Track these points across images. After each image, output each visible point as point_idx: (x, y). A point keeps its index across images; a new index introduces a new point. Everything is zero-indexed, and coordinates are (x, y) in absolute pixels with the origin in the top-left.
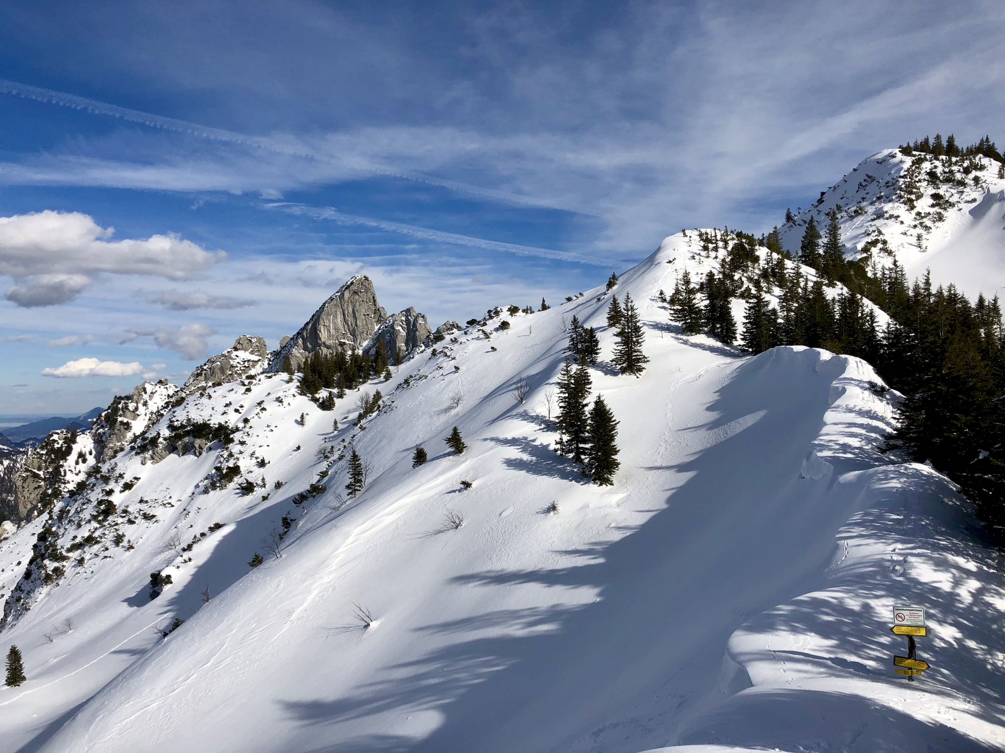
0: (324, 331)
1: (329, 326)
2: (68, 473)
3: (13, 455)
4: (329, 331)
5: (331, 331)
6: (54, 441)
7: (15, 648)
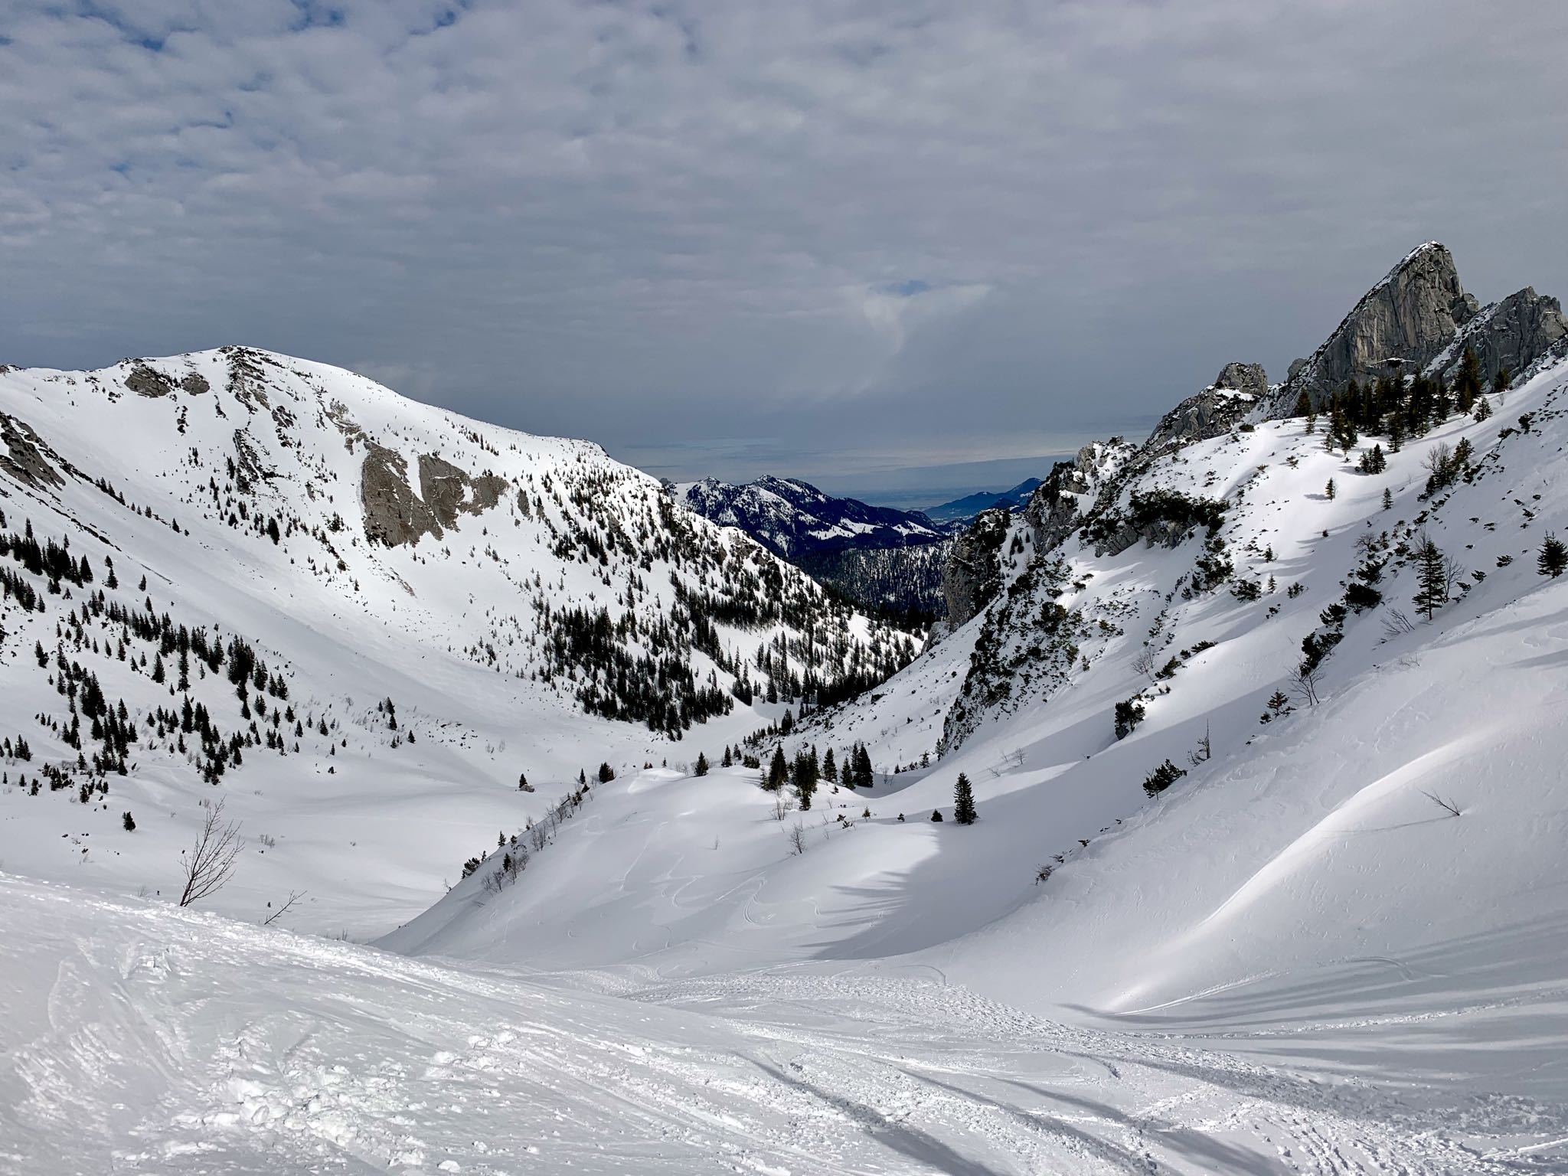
0: (1363, 346)
1: (1372, 337)
2: (1002, 565)
3: (939, 542)
4: (1370, 344)
5: (1375, 344)
6: (984, 524)
7: (964, 777)
